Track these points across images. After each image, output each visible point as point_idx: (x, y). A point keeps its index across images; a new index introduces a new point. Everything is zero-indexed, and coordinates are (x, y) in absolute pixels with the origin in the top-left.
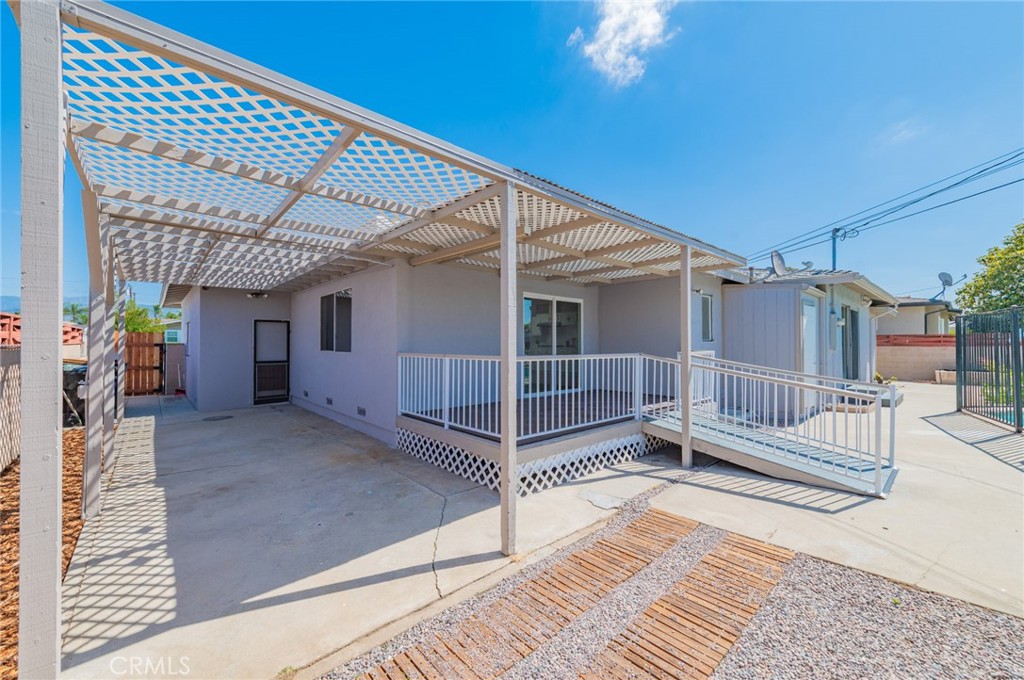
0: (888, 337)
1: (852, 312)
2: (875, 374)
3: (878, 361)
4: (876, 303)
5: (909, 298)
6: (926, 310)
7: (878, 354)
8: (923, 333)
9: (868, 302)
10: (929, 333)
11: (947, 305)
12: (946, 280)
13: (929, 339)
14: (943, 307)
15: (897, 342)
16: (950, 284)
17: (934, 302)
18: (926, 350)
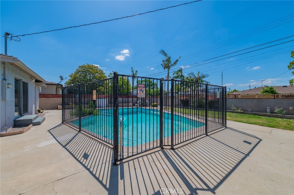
0: (44, 94)
1: (23, 82)
2: (38, 108)
3: (39, 103)
4: (37, 81)
5: (52, 82)
6: (57, 86)
7: (40, 101)
8: (55, 94)
9: (33, 79)
10: (57, 94)
11: (62, 85)
12: (62, 78)
13: (56, 96)
14: (61, 86)
15: (47, 96)
16: (63, 80)
17: (58, 84)
18: (56, 99)
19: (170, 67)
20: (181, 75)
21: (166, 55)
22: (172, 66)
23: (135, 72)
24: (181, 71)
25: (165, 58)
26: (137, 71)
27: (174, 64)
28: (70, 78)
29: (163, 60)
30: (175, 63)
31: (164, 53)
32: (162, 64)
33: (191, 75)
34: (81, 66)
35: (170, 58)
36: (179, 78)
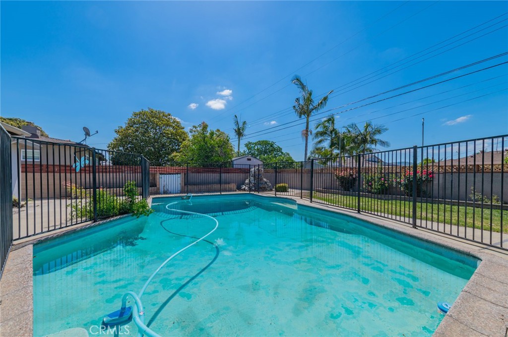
0: (42, 165)
6: (75, 150)
13: (68, 168)
15: (49, 170)
16: (89, 136)
17: (80, 145)
18: (68, 175)
19: (310, 112)
20: (331, 128)
21: (303, 87)
22: (314, 111)
23: (241, 125)
24: (331, 120)
25: (301, 94)
26: (244, 123)
27: (319, 105)
28: (117, 136)
29: (297, 99)
30: (321, 104)
31: (298, 81)
32: (294, 107)
33: (351, 129)
34: (137, 112)
35: (310, 94)
36: (327, 135)
